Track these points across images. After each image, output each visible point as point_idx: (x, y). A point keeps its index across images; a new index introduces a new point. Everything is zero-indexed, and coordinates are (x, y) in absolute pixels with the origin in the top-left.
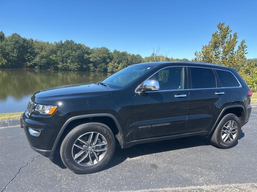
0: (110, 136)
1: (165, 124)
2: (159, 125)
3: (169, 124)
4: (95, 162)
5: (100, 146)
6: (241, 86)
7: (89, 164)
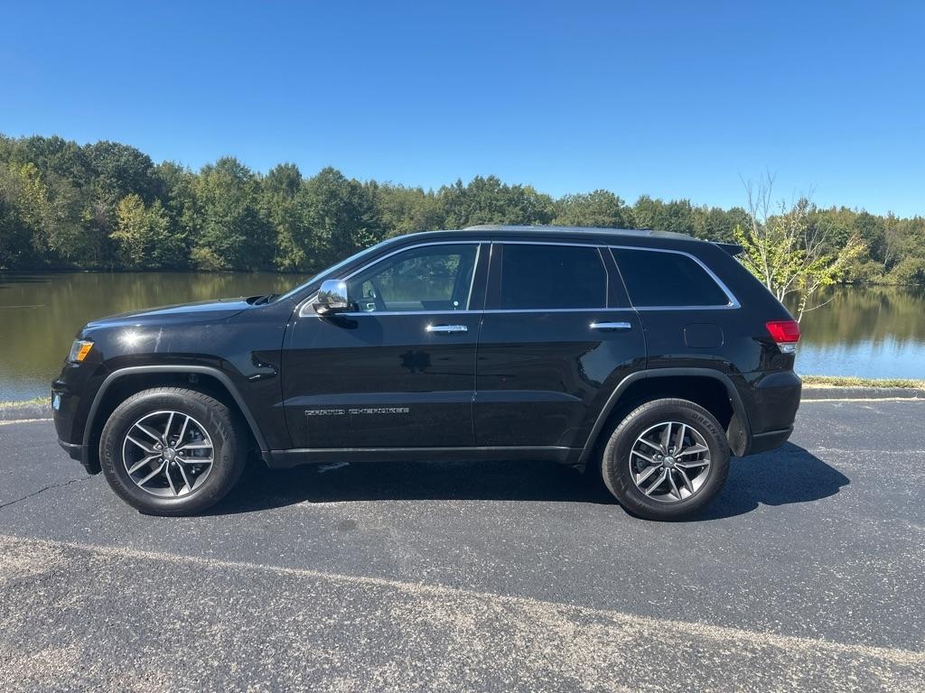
0: (219, 426)
1: (392, 410)
2: (370, 411)
3: (407, 410)
4: (184, 491)
5: (198, 450)
6: (733, 303)
7: (170, 492)
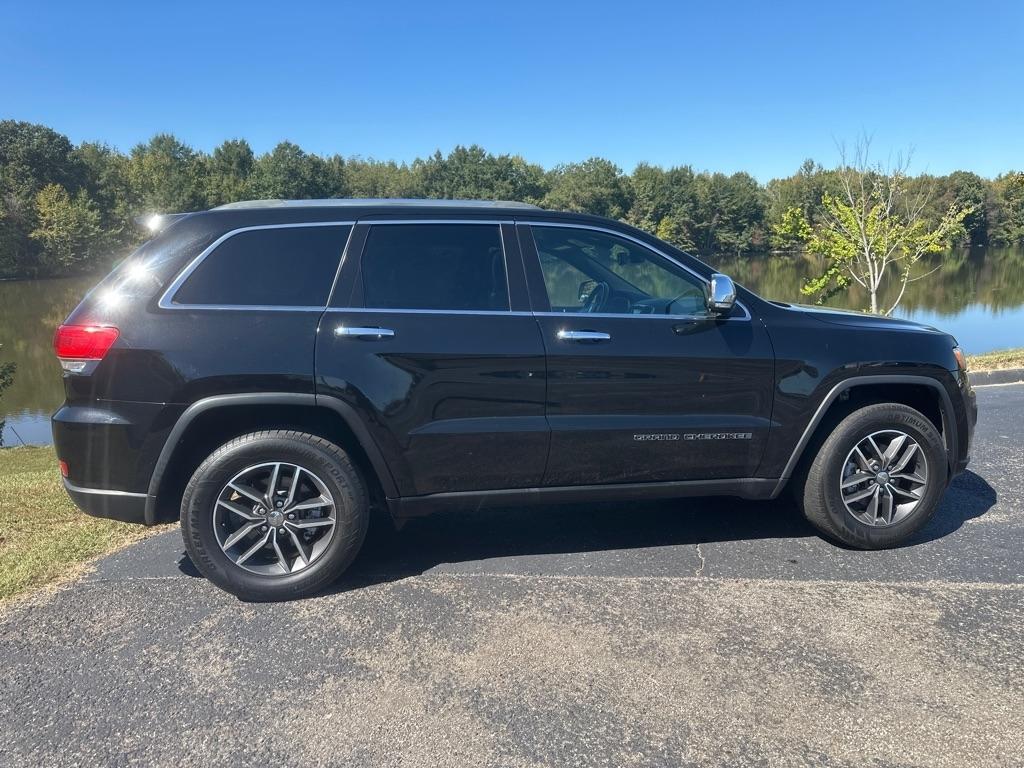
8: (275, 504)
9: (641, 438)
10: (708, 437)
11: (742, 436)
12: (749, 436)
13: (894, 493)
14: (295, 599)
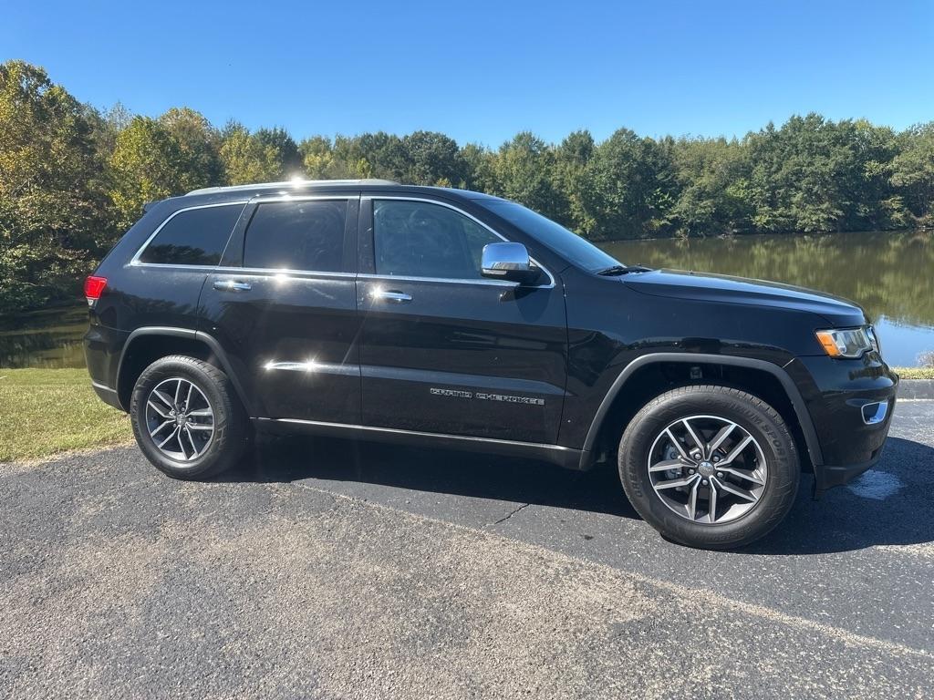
8: (180, 410)
9: (436, 391)
10: (499, 398)
11: (533, 401)
12: (541, 402)
13: (719, 489)
14: (193, 480)
